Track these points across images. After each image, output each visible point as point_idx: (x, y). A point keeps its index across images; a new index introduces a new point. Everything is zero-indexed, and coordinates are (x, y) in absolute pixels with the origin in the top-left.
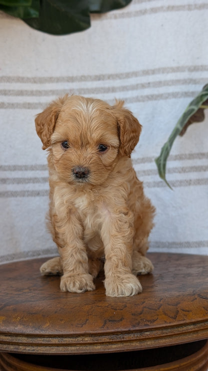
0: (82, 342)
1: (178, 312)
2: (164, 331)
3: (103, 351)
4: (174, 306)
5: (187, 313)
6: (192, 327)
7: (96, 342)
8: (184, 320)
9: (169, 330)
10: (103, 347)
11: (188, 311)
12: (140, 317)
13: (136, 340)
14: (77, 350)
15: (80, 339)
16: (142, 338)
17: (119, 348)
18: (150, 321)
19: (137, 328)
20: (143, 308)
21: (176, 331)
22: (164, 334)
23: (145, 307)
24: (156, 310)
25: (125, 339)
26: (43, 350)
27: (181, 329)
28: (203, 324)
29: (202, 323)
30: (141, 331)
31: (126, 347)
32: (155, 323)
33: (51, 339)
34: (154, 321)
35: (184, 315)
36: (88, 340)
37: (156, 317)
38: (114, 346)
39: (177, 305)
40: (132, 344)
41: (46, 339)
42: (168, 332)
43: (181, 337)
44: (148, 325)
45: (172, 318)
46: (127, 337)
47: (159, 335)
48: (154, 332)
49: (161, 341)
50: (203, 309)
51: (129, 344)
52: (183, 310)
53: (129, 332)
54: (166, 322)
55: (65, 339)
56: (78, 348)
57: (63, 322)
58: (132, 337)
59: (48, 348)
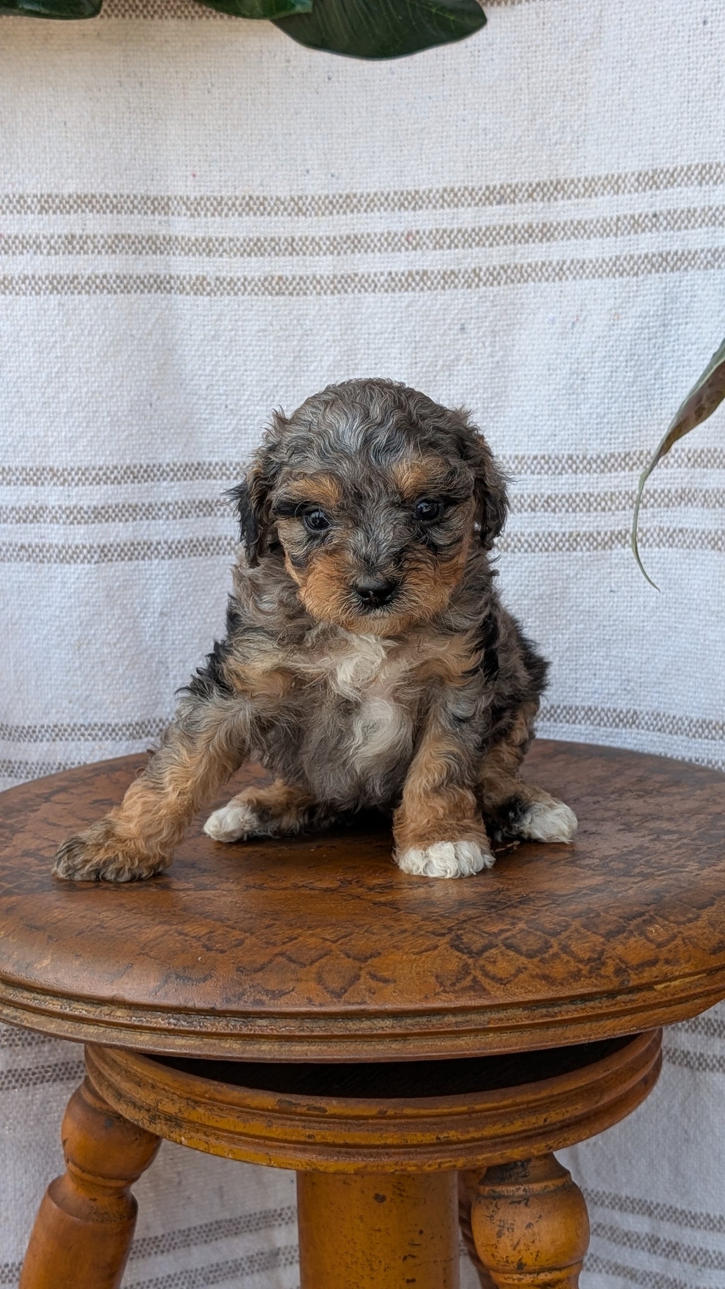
0: (107, 1018)
1: (358, 977)
2: (308, 1024)
3: (151, 1048)
4: (357, 960)
5: (381, 984)
6: (388, 1022)
7: (136, 1023)
8: (364, 1003)
9: (322, 1023)
10: (155, 1037)
11: (386, 981)
12: (252, 980)
13: (231, 1035)
14: (98, 1035)
15: (106, 1010)
16: (245, 1031)
17: (190, 1047)
18: (273, 992)
19: (234, 1007)
20: (276, 955)
21: (337, 1028)
22: (303, 1030)
23: (282, 954)
24: (305, 965)
25: (204, 1030)
26: (32, 1023)
27: (353, 1026)
28: (425, 1019)
29: (420, 1016)
30: (246, 1015)
31: (207, 1048)
32: (284, 999)
33: (48, 998)
34: (282, 994)
35: (370, 991)
36: (121, 1015)
37: (291, 985)
38: (180, 1041)
39: (367, 959)
40: (223, 1044)
41: (39, 997)
42: (318, 1028)
43: (354, 1045)
44: (262, 1003)
45: (332, 992)
46: (210, 1025)
47: (290, 1031)
48: (281, 1023)
49: (297, 1048)
50: (433, 980)
51: (217, 1041)
52: (373, 977)
53: (213, 1013)
54: (310, 1001)
55: (75, 1005)
56: (102, 1029)
57: (78, 963)
58: (220, 1026)
59: (43, 1019)
